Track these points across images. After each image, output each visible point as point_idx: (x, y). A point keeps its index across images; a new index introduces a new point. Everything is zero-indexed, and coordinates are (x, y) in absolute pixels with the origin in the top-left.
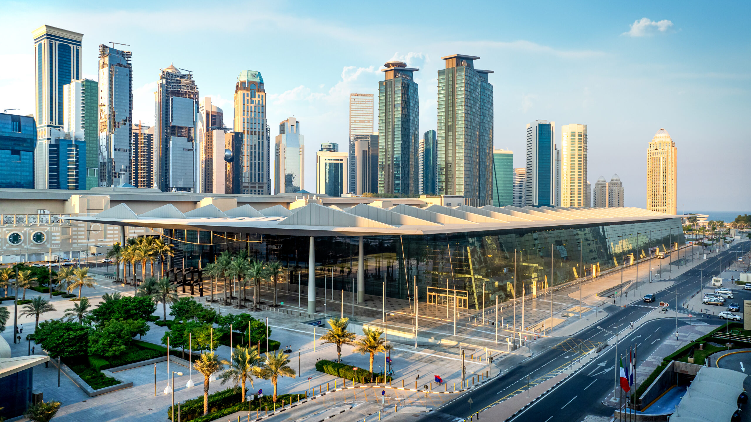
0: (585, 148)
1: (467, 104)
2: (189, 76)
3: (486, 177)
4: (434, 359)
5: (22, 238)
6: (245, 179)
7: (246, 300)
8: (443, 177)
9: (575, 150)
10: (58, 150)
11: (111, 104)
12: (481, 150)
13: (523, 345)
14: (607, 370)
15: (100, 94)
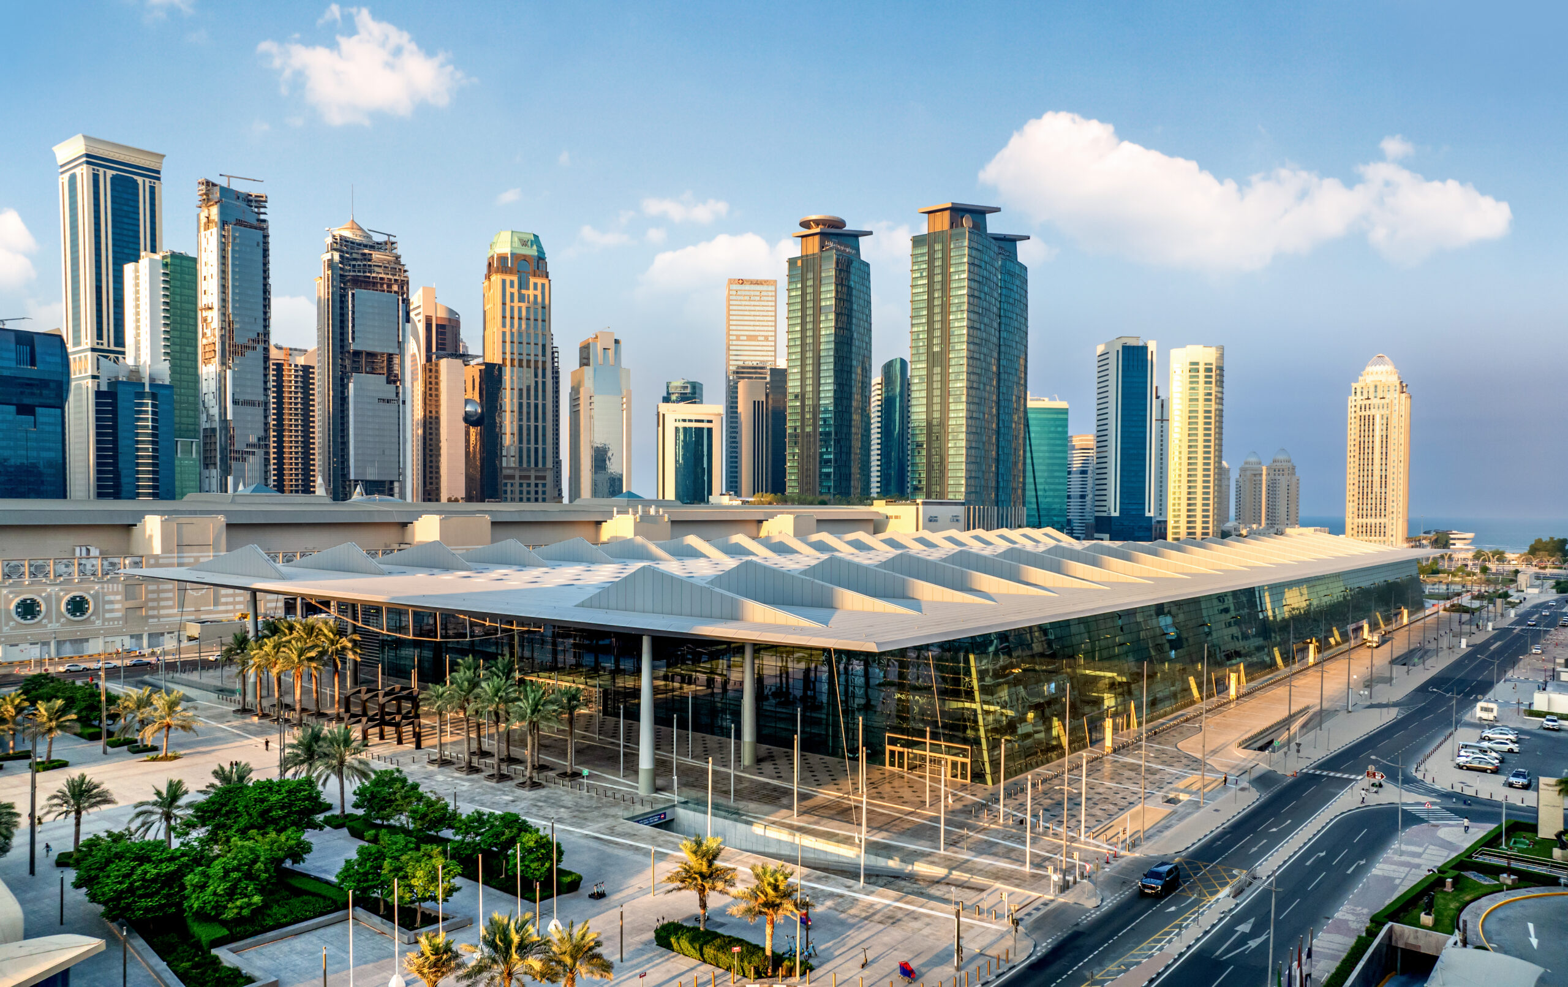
0: (1219, 395)
1: (972, 308)
2: (388, 245)
3: (1012, 458)
4: (900, 915)
5: (43, 608)
6: (509, 462)
7: (511, 760)
8: (921, 460)
9: (1197, 400)
10: (114, 405)
11: (224, 307)
12: (1002, 403)
13: (1082, 876)
14: (1253, 944)
15: (202, 285)
